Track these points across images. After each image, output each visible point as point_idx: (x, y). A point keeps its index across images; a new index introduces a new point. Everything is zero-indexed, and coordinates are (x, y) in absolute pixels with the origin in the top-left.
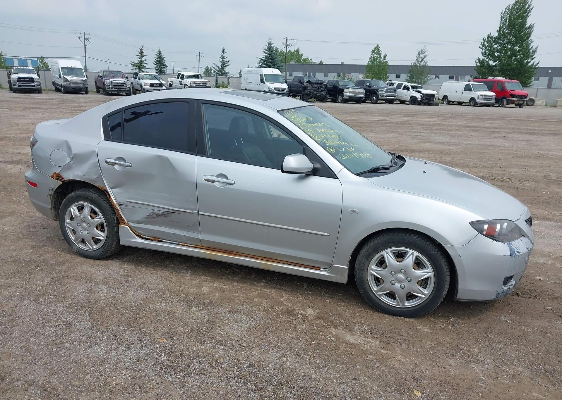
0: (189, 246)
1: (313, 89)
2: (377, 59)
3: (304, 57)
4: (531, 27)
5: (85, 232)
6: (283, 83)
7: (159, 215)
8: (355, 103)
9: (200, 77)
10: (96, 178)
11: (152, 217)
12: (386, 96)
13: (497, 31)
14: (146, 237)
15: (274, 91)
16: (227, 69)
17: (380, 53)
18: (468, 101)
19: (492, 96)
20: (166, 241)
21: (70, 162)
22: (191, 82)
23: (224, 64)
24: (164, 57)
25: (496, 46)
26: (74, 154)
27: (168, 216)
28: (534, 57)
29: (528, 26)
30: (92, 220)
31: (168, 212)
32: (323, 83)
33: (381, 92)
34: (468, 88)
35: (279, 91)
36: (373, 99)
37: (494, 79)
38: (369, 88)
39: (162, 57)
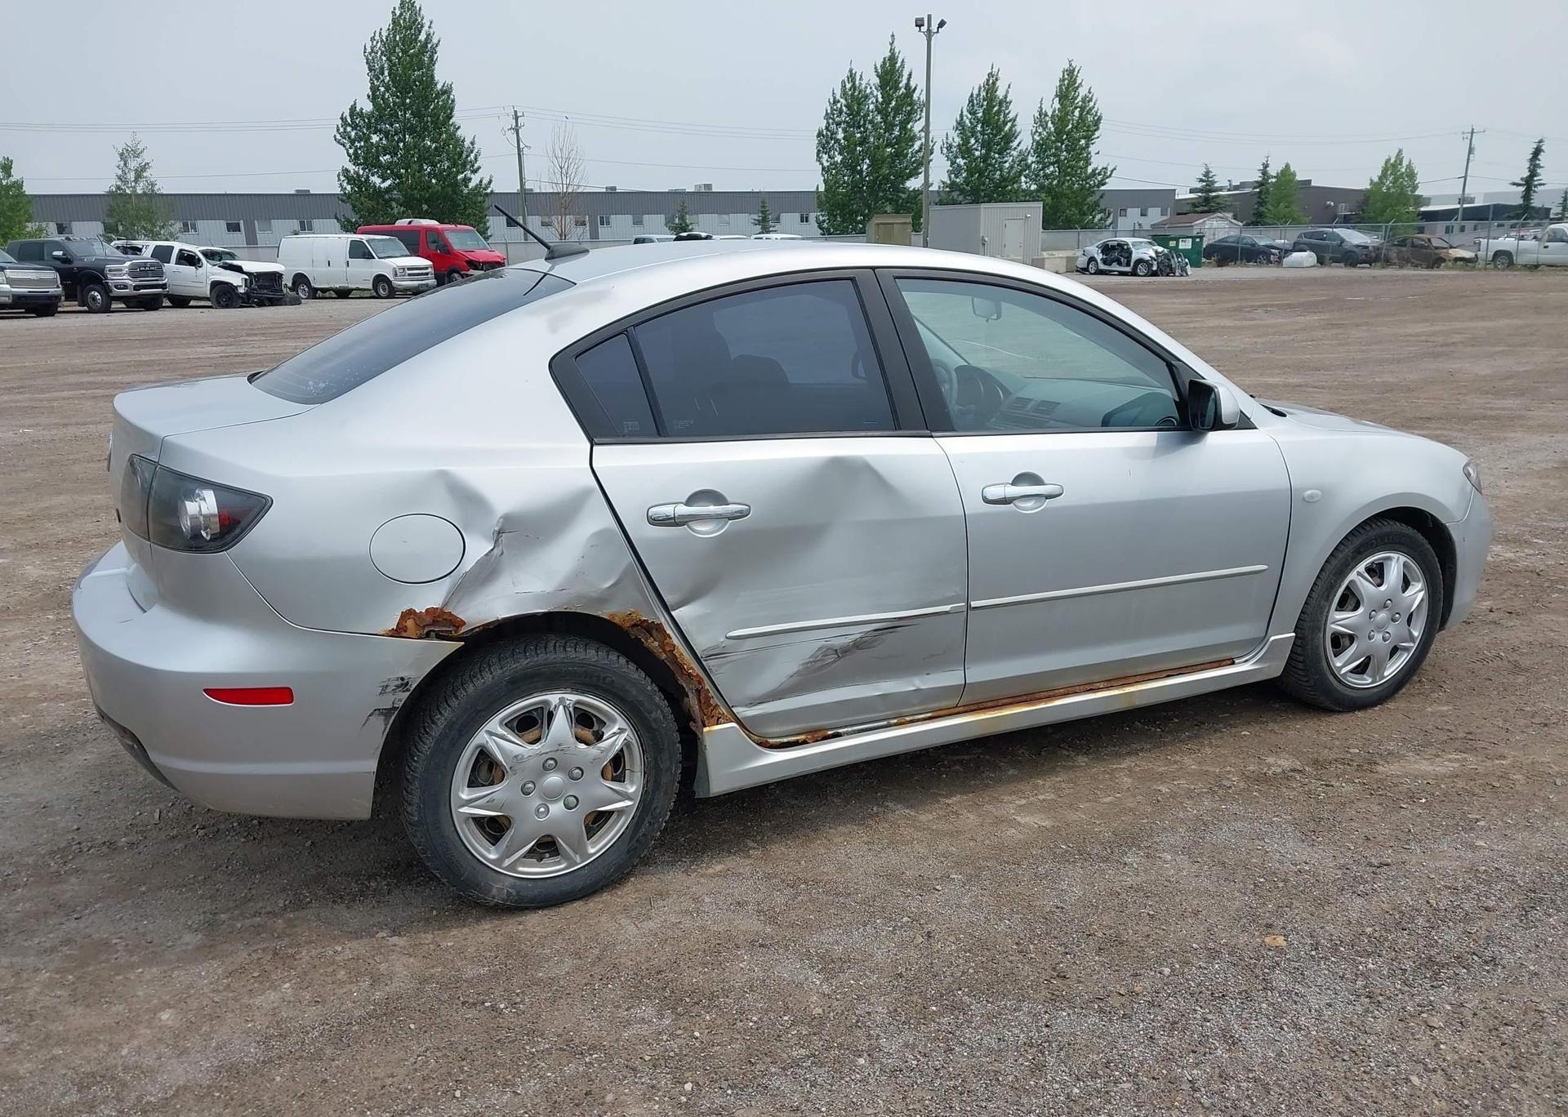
0: (918, 720)
4: (447, 91)
5: (557, 808)
7: (843, 652)
8: (34, 315)
10: (609, 587)
11: (819, 664)
12: (136, 288)
13: (369, 96)
14: (785, 740)
18: (370, 286)
19: (427, 268)
20: (850, 729)
21: (492, 550)
25: (375, 138)
26: (507, 518)
27: (875, 644)
28: (476, 166)
29: (439, 87)
30: (593, 751)
31: (876, 630)
33: (115, 275)
34: (359, 252)
36: (94, 298)
37: (412, 224)
38: (71, 265)
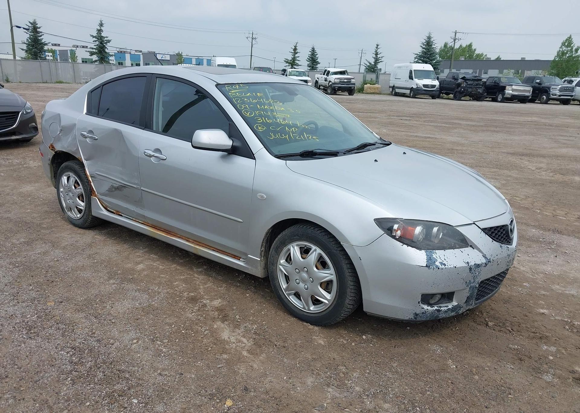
0: (140, 222)
1: (468, 86)
2: (566, 53)
3: (477, 52)
5: (71, 202)
6: (434, 79)
7: (116, 189)
8: (520, 103)
9: (346, 73)
10: (75, 149)
11: (112, 190)
12: (560, 96)
15: (422, 88)
16: (379, 66)
17: (572, 46)
21: (59, 133)
22: (335, 78)
23: (377, 60)
24: (317, 53)
26: (62, 126)
27: (122, 190)
30: (76, 190)
31: (121, 186)
32: (481, 80)
33: (554, 90)
35: (428, 88)
36: (543, 98)
38: (540, 86)
39: (316, 54)
